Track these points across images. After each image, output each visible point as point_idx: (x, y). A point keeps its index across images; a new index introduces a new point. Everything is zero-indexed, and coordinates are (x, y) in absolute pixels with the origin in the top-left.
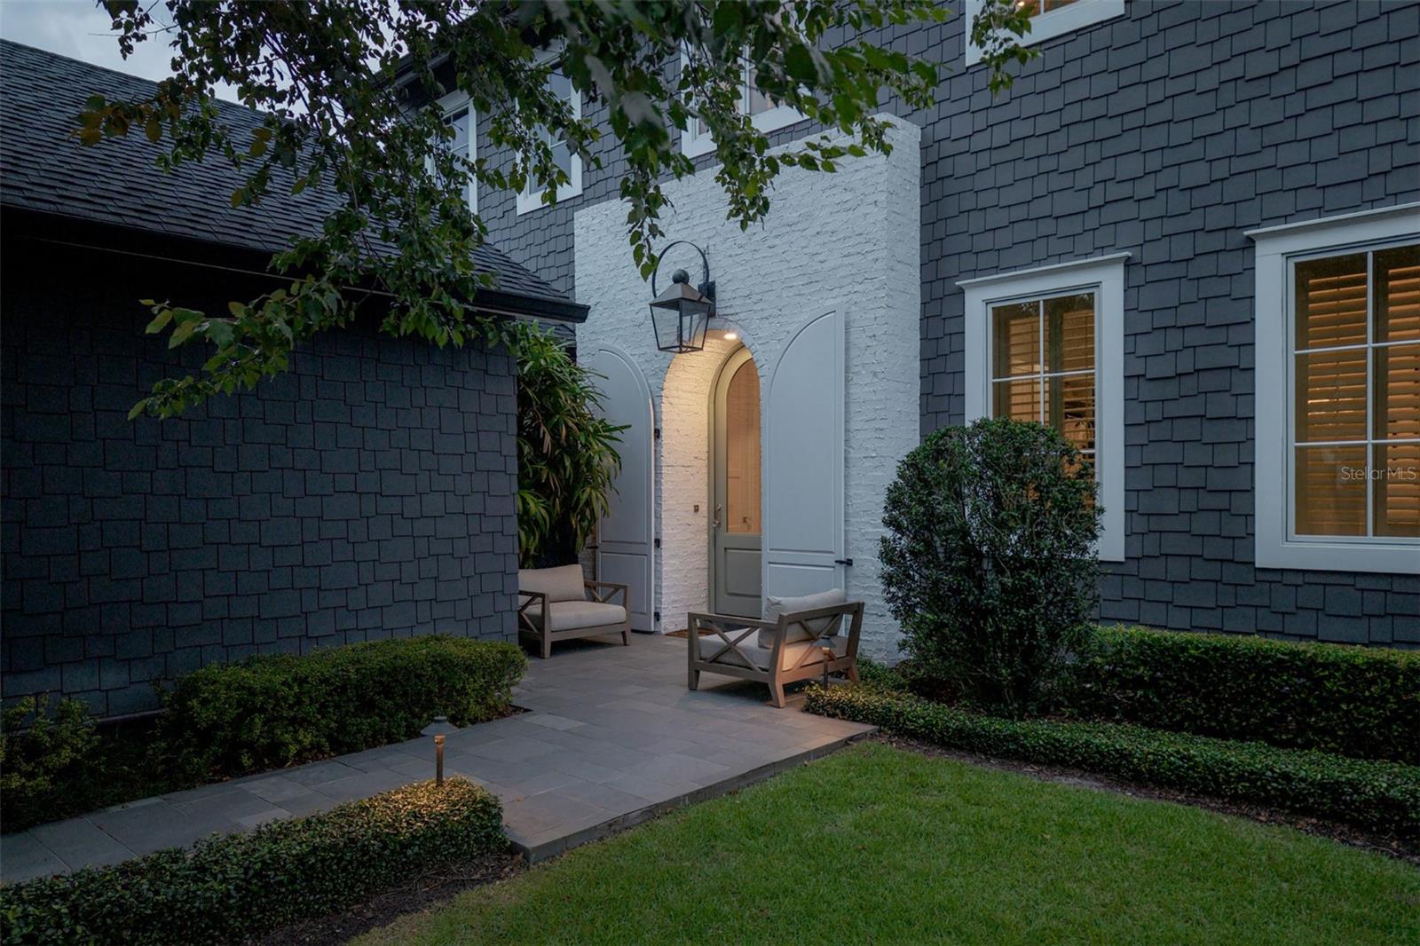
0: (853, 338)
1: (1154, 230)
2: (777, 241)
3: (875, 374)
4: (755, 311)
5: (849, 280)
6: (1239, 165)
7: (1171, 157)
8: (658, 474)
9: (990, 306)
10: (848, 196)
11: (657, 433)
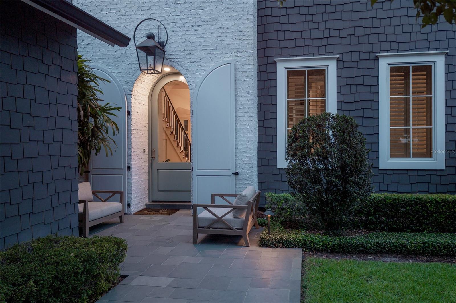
0: (237, 76)
1: (346, 49)
2: (199, 28)
3: (248, 93)
4: (187, 59)
5: (235, 50)
6: (374, 31)
7: (352, 24)
8: (130, 133)
9: (287, 70)
10: (235, 14)
11: (129, 113)
